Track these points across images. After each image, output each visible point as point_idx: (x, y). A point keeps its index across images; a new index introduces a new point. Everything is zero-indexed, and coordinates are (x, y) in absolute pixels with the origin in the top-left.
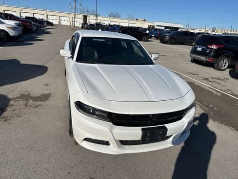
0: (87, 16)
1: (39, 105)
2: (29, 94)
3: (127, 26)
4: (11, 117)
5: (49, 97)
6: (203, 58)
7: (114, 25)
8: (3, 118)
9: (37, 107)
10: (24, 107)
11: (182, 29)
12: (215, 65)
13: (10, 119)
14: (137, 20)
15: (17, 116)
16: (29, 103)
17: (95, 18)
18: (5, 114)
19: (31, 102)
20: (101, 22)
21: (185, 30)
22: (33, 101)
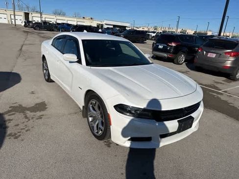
0: (28, 14)
1: (42, 115)
2: (20, 105)
3: (75, 24)
4: (19, 132)
5: (46, 105)
7: (63, 23)
8: (10, 135)
9: (40, 117)
10: (27, 120)
11: (128, 27)
12: (175, 60)
13: (20, 135)
14: (84, 18)
15: (27, 131)
16: (28, 115)
17: (39, 15)
18: (9, 131)
19: (29, 113)
20: (47, 19)
21: (130, 28)
22: (31, 112)
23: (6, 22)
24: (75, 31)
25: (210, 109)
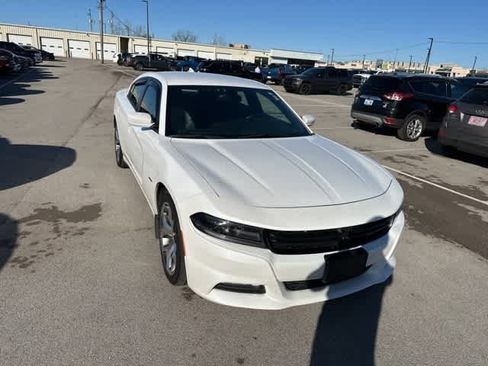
0: (127, 40)
1: (86, 229)
2: (54, 207)
3: (213, 59)
4: (33, 257)
5: (100, 210)
6: (378, 120)
7: (188, 57)
8: (16, 260)
9: (81, 233)
10: (55, 235)
11: (319, 62)
12: (400, 132)
13: (31, 262)
14: (231, 46)
15: (47, 255)
16: (61, 227)
17: (146, 42)
18: (17, 253)
19: (64, 223)
20: (159, 50)
22: (68, 221)
23: (87, 55)
24: (207, 72)
25: (445, 239)
